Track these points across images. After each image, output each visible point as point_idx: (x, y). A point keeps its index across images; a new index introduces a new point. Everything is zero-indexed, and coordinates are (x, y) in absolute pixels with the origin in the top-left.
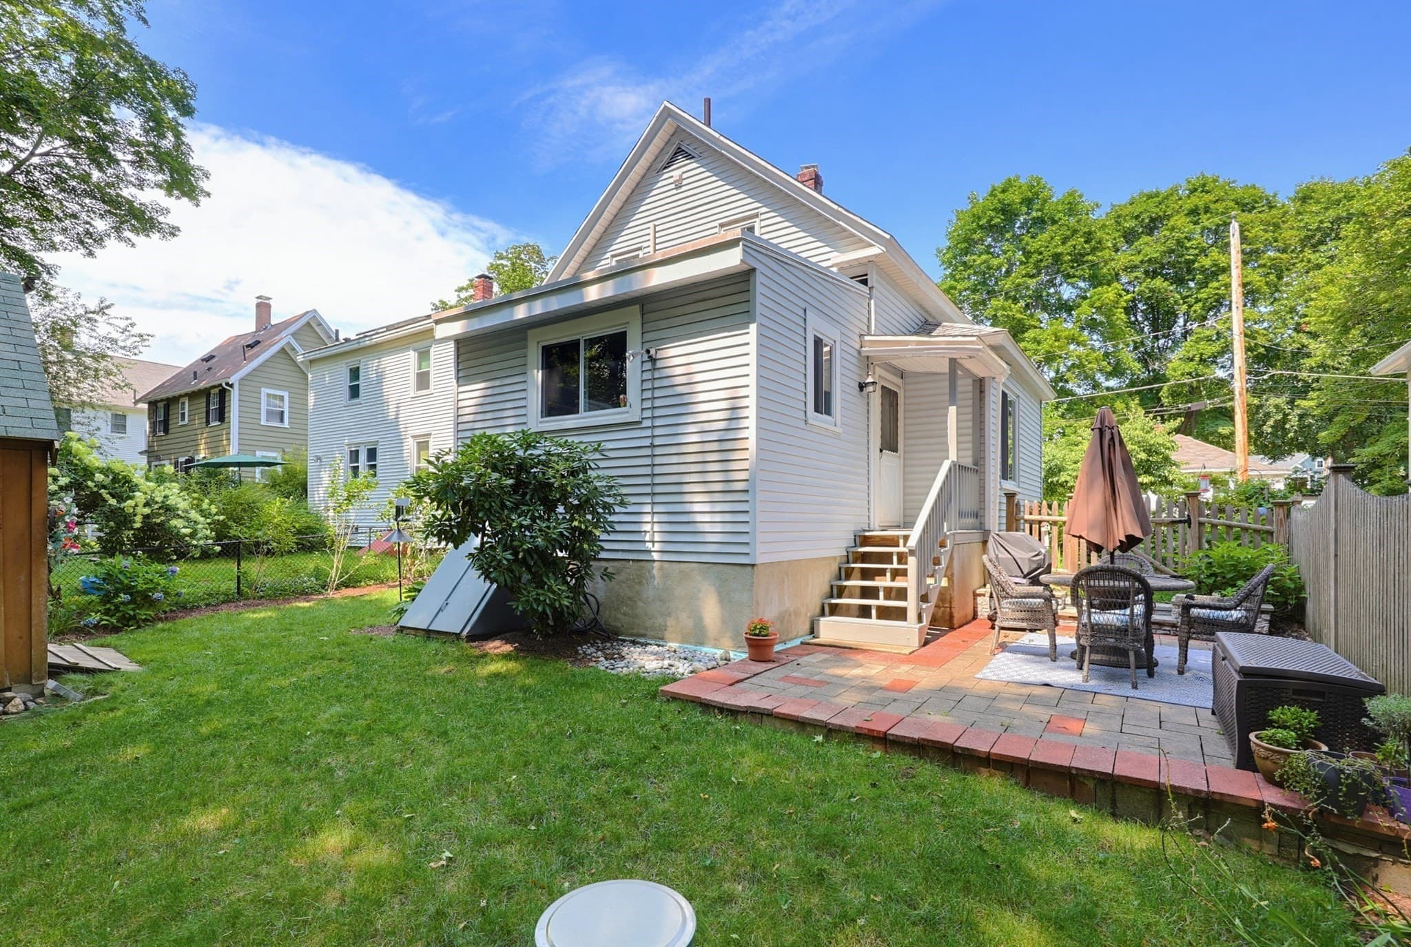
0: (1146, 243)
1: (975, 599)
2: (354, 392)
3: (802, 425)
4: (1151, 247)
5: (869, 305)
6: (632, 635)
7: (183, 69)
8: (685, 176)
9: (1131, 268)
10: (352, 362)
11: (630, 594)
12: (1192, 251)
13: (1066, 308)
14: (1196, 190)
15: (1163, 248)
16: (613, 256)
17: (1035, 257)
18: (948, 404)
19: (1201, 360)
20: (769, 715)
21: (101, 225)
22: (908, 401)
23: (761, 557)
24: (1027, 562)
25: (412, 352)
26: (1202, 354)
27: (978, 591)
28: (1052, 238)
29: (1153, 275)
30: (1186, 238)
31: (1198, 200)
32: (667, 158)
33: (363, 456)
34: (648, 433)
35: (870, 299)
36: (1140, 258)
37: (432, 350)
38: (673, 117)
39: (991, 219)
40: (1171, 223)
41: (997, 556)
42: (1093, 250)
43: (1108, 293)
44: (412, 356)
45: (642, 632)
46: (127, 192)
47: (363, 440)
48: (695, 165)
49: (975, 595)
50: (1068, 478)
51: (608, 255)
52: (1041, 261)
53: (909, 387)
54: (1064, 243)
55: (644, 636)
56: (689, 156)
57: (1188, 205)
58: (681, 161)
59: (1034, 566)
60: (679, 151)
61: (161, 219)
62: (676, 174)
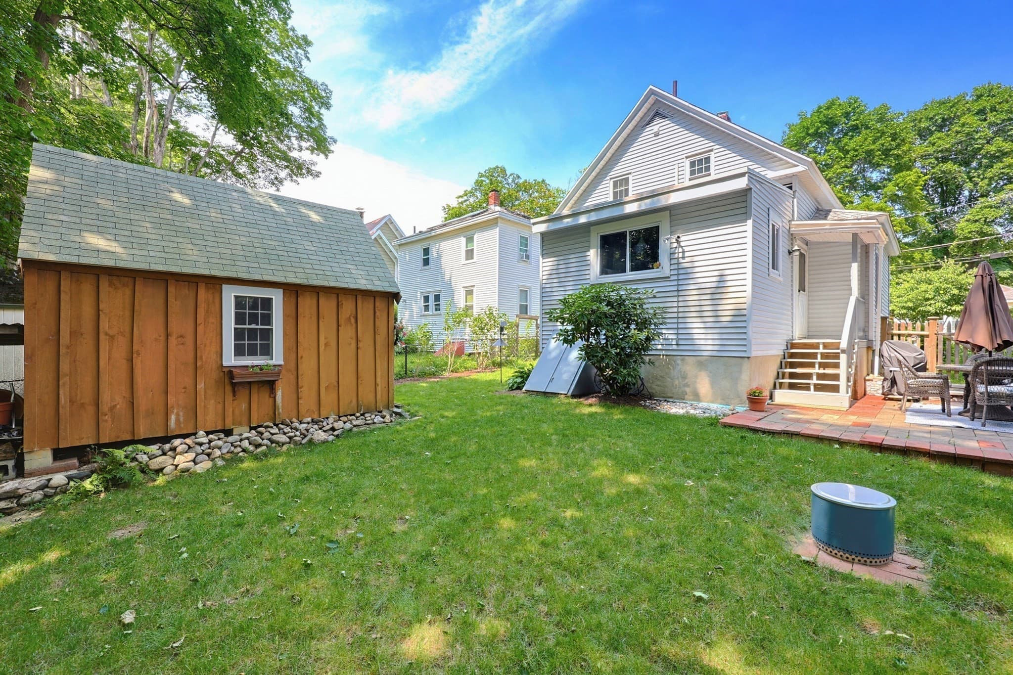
0: (939, 138)
1: (865, 383)
2: (426, 262)
3: (768, 277)
4: (944, 141)
5: (793, 202)
6: (663, 397)
7: (326, 83)
8: (661, 129)
9: (924, 157)
10: (425, 245)
11: (662, 375)
12: (980, 141)
13: (875, 187)
14: (981, 96)
15: (953, 141)
16: (611, 179)
17: (851, 153)
18: (851, 260)
19: (985, 221)
20: (798, 434)
21: (283, 174)
22: (811, 259)
23: (754, 354)
24: (913, 359)
25: (462, 238)
26: (986, 218)
27: (867, 378)
28: (866, 139)
29: (945, 160)
30: (974, 131)
31: (985, 103)
32: (648, 119)
33: (432, 299)
34: (675, 283)
35: (794, 198)
36: (935, 148)
37: (475, 236)
38: (655, 95)
39: (818, 128)
40: (962, 120)
41: (890, 355)
42: (898, 146)
43: (910, 176)
44: (463, 240)
45: (671, 395)
46: (294, 154)
47: (431, 290)
48: (669, 122)
49: (865, 380)
50: (895, 308)
51: (608, 178)
52: (856, 156)
53: (811, 251)
54: (874, 143)
55: (671, 398)
56: (664, 117)
57: (976, 107)
58: (658, 120)
59: (918, 362)
60: (657, 114)
61: (313, 168)
62: (656, 129)
